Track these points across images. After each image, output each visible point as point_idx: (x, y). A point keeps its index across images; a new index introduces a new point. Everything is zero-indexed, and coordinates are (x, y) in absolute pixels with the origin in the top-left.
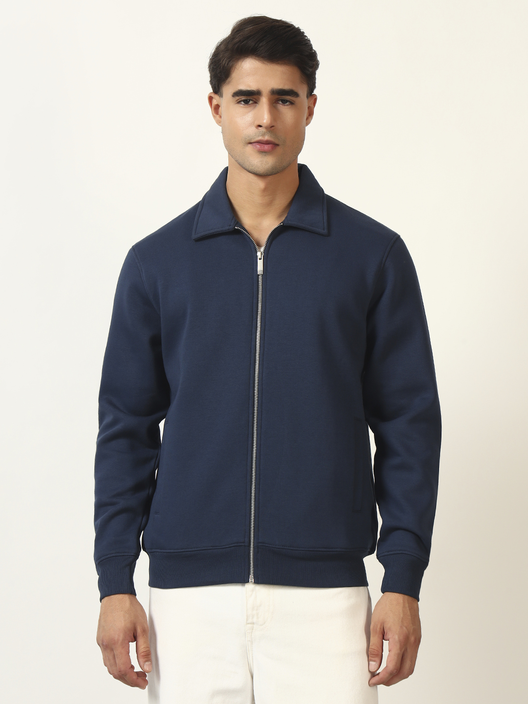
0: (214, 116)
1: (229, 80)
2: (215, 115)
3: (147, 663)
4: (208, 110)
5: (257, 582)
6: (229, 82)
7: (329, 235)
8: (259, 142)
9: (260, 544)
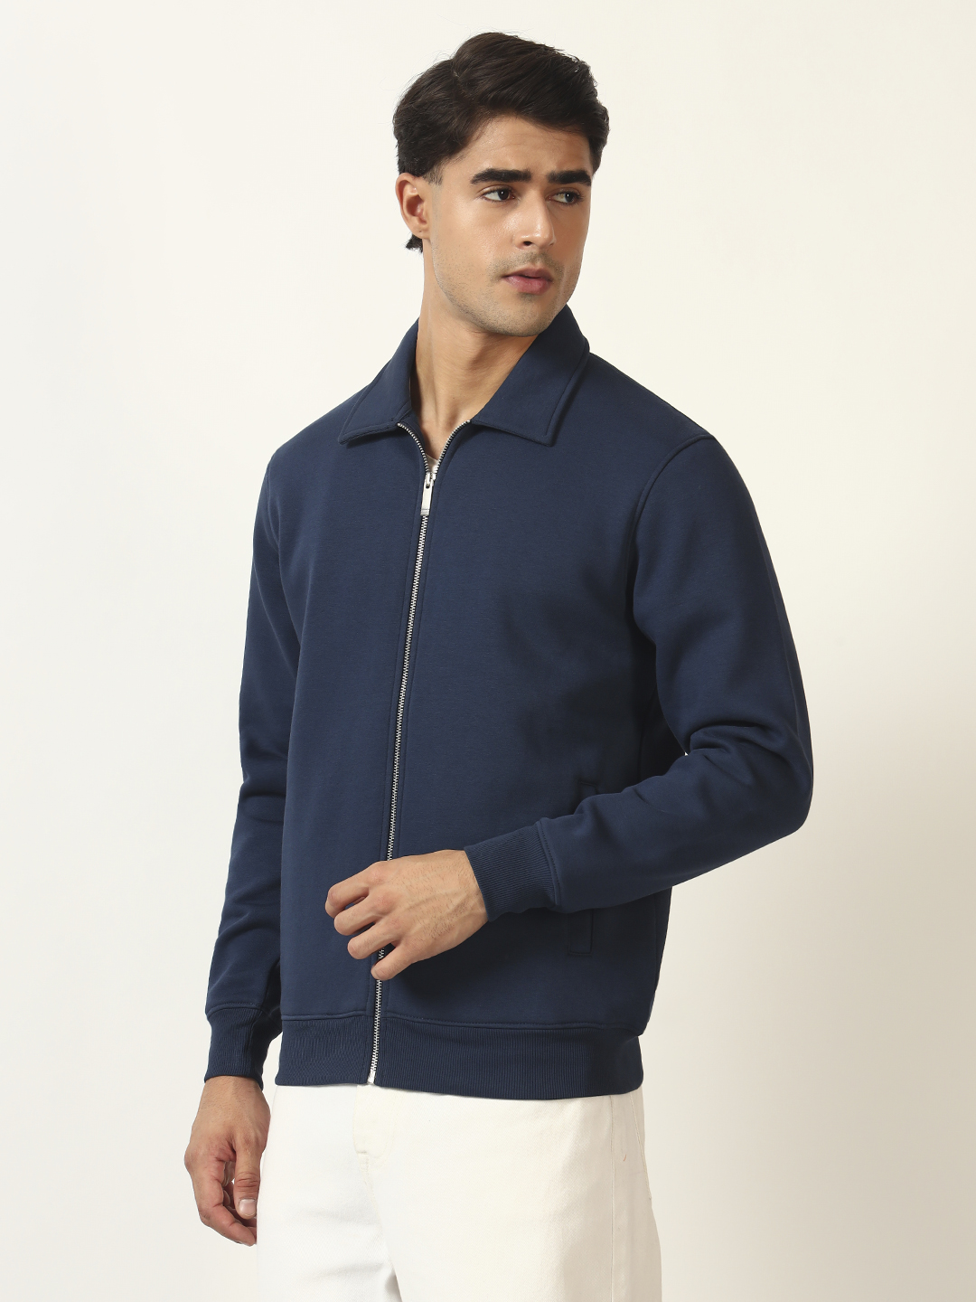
0: (406, 219)
1: (464, 152)
2: (408, 215)
3: (243, 1201)
4: (394, 207)
5: (380, 1082)
6: (462, 157)
7: (553, 442)
8: (521, 275)
9: (389, 1015)
